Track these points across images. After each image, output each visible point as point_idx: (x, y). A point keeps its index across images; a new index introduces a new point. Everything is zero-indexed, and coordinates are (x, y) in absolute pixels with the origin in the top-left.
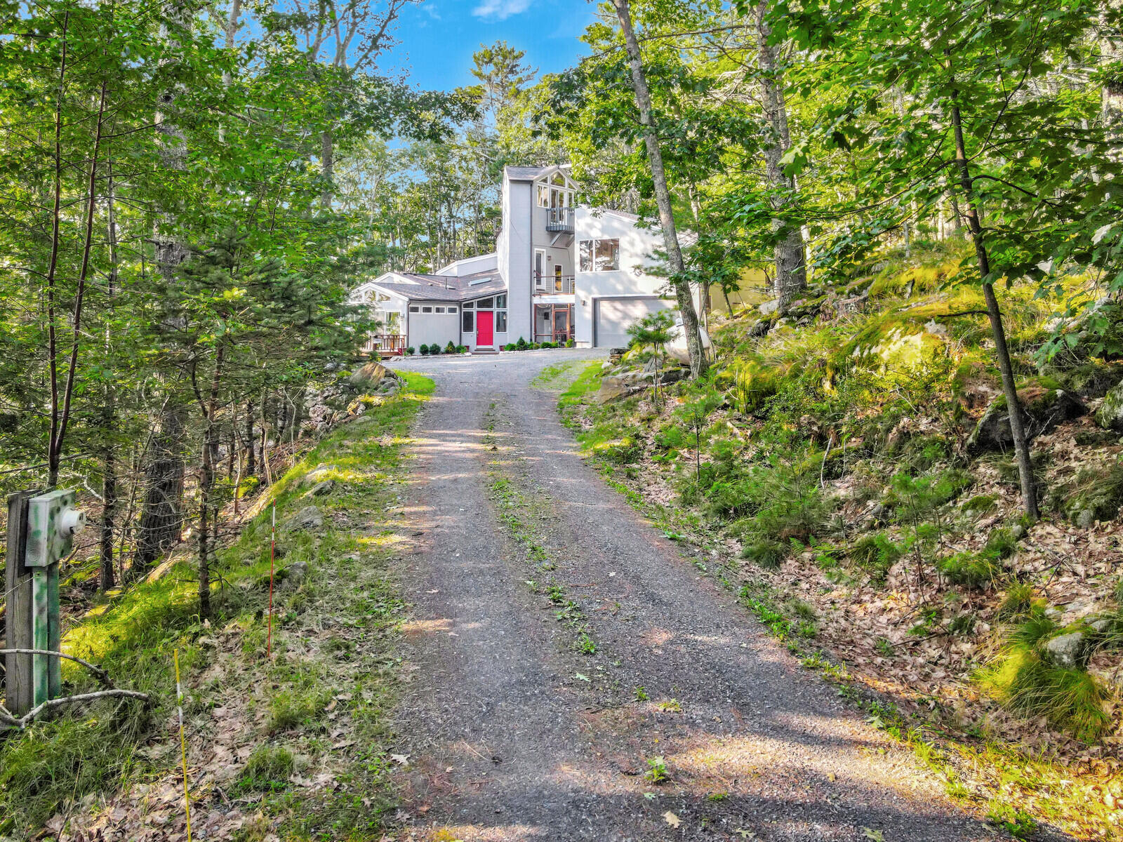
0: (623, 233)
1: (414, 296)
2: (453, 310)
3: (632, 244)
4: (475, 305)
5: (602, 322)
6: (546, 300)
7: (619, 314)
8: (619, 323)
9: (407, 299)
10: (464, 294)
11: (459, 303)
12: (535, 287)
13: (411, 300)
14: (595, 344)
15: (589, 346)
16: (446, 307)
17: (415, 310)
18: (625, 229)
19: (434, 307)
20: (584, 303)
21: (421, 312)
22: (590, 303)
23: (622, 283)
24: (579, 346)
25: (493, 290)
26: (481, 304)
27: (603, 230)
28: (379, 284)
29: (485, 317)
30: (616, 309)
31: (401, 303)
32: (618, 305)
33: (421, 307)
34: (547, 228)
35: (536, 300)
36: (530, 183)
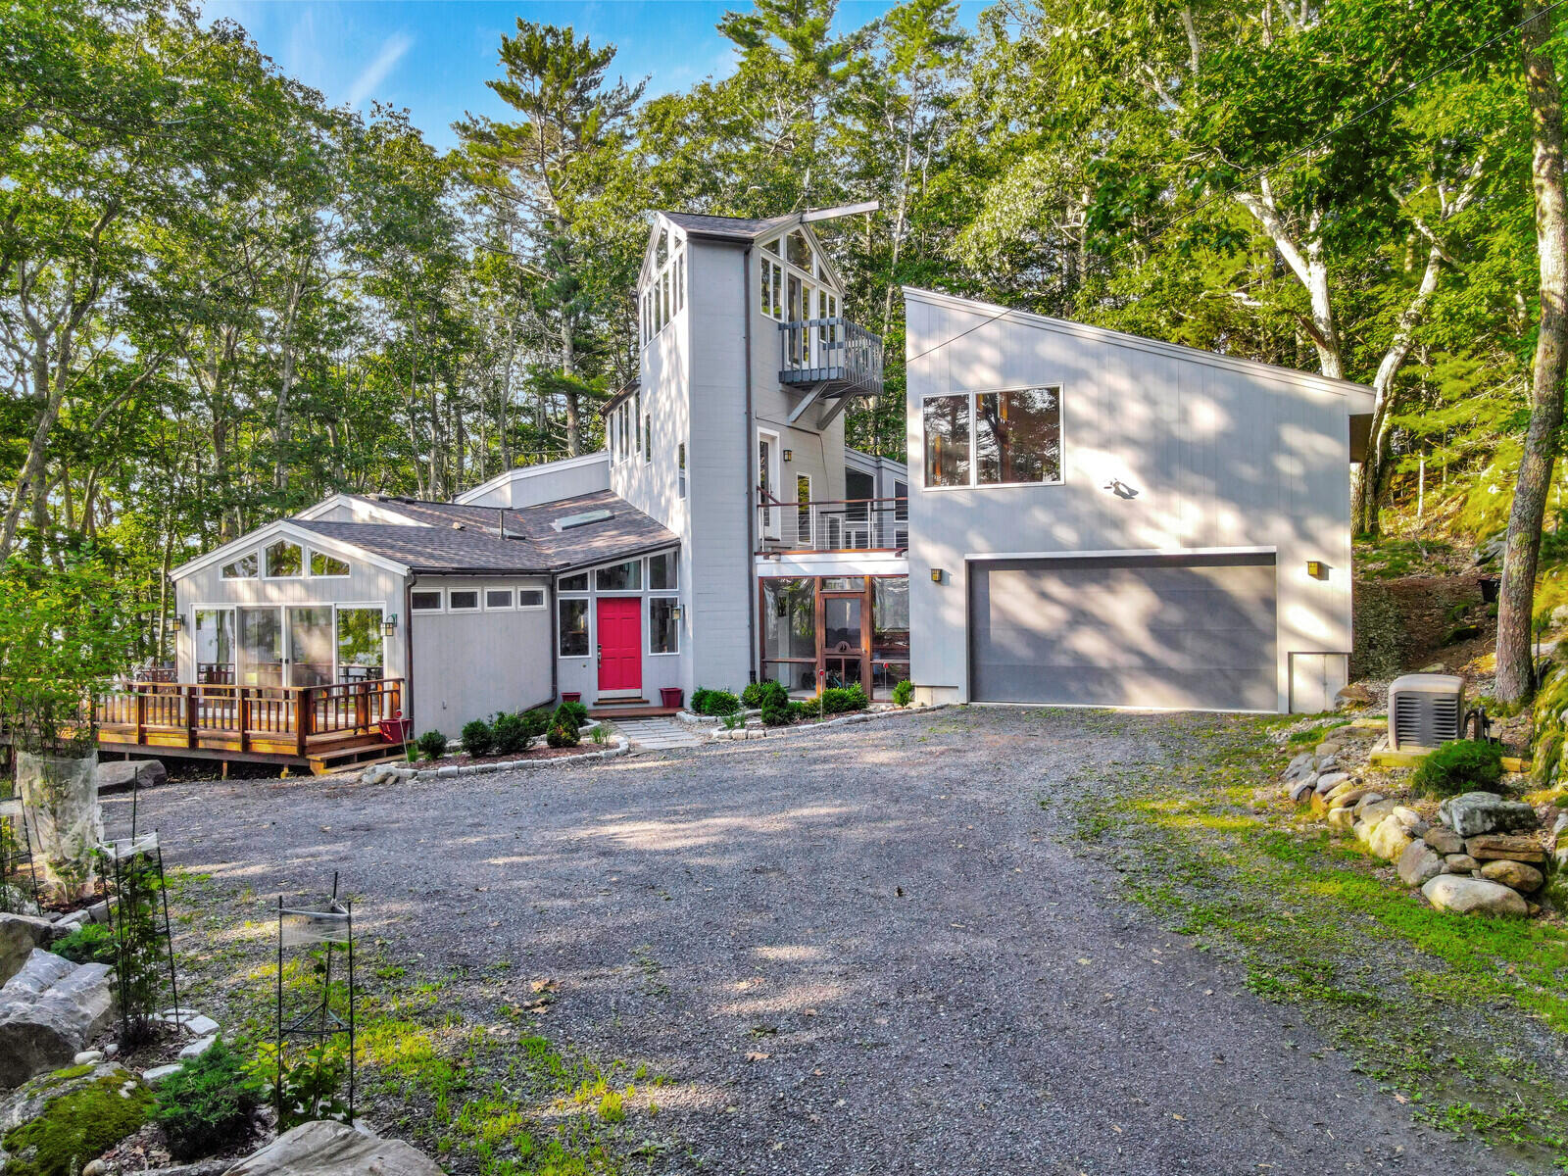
0: (1076, 376)
1: (423, 561)
2: (530, 598)
3: (1110, 406)
4: (592, 582)
5: (997, 634)
6: (801, 564)
7: (1057, 613)
8: (1060, 638)
9: (403, 570)
10: (553, 554)
11: (548, 576)
12: (761, 532)
13: (417, 574)
14: (973, 695)
15: (959, 698)
16: (515, 591)
17: (431, 601)
18: (1083, 363)
19: (482, 592)
20: (940, 577)
21: (445, 606)
22: (959, 578)
23: (1073, 520)
24: (921, 698)
25: (630, 540)
26: (607, 579)
27: (1005, 370)
28: (313, 526)
29: (619, 613)
30: (1045, 596)
31: (384, 584)
32: (1054, 586)
33: (445, 592)
34: (782, 374)
35: (766, 568)
36: (744, 245)
